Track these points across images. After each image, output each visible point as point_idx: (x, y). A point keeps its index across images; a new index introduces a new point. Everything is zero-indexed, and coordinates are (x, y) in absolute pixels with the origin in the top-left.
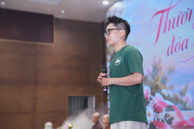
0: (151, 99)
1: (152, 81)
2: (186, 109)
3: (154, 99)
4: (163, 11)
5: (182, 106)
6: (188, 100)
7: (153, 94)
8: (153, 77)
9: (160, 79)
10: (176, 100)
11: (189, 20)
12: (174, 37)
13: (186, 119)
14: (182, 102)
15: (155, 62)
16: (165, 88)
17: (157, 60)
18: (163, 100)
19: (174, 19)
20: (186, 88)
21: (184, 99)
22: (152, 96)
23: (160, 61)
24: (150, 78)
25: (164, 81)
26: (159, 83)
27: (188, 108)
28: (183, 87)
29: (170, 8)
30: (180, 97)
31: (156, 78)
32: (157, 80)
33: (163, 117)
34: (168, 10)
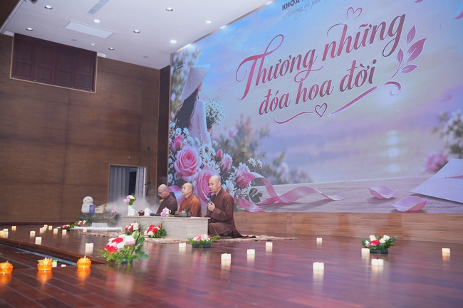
0: (233, 171)
1: (236, 147)
2: (280, 182)
3: (236, 171)
4: (255, 58)
5: (275, 179)
6: (283, 170)
7: (236, 165)
8: (237, 141)
9: (247, 144)
10: (267, 171)
11: (291, 71)
12: (270, 90)
13: (279, 195)
14: (275, 174)
15: (241, 122)
16: (253, 157)
17: (245, 120)
18: (249, 171)
19: (271, 67)
20: (282, 156)
21: (279, 170)
22: (233, 167)
23: (248, 122)
24: (232, 144)
25: (252, 148)
26: (245, 150)
27: (283, 181)
28: (278, 155)
29: (266, 54)
30: (273, 168)
31: (242, 143)
32: (244, 146)
33: (248, 193)
34: (263, 56)
